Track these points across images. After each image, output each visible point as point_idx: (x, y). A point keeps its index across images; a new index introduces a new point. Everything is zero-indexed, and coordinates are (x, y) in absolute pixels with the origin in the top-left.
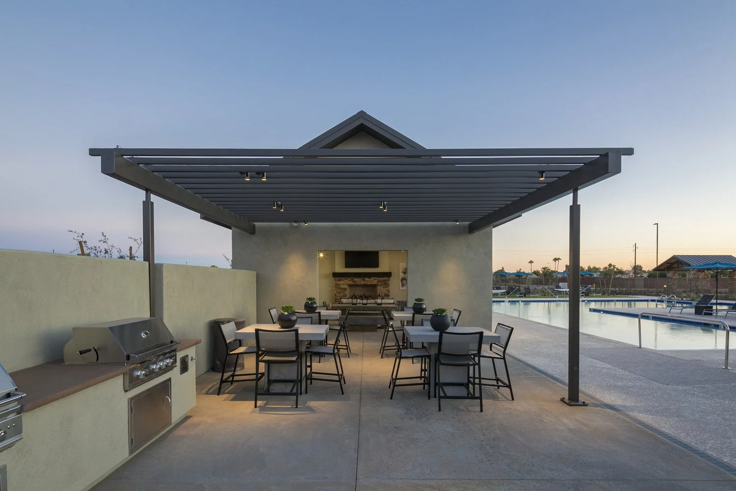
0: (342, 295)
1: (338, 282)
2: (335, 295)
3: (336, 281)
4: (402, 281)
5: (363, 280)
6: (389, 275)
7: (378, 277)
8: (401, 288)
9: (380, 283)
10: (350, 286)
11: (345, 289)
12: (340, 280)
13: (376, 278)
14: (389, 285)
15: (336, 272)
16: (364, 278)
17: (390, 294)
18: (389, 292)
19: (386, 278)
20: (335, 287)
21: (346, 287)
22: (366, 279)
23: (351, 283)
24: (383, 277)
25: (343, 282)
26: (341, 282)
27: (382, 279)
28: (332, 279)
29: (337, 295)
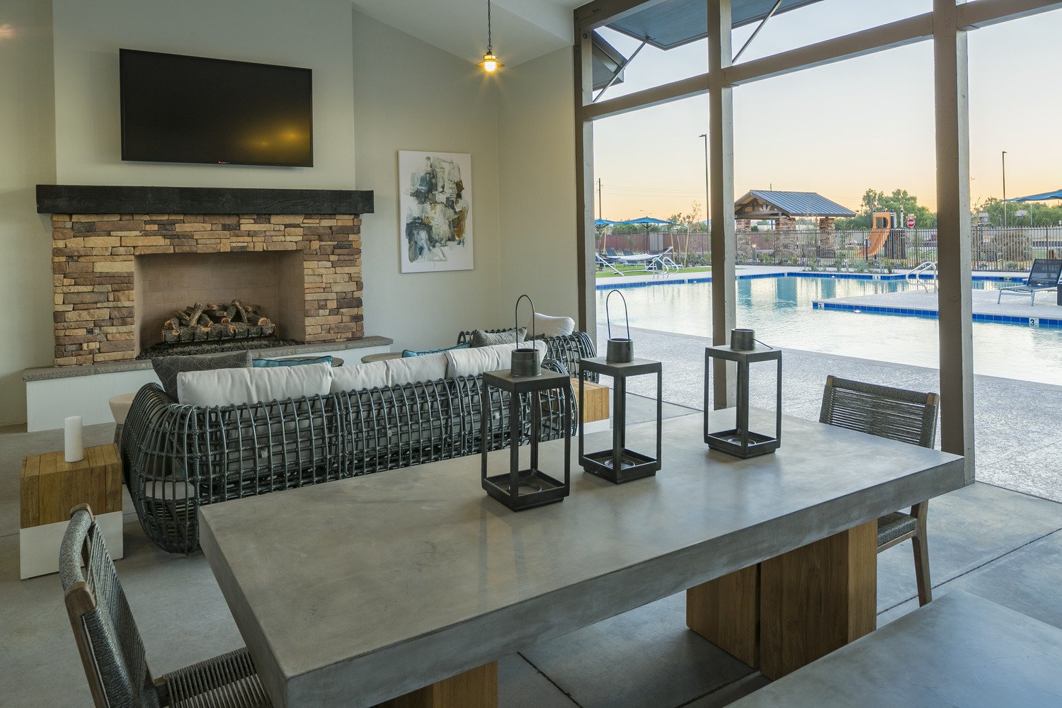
0: (105, 314)
1: (76, 244)
2: (58, 317)
3: (57, 232)
4: (410, 235)
5: (225, 227)
6: (359, 202)
7: (308, 215)
8: (407, 266)
9: (316, 245)
10: (146, 260)
11: (121, 283)
12: (90, 230)
13: (298, 220)
14: (359, 252)
15: (61, 181)
16: (231, 221)
17: (365, 295)
18: (360, 286)
19: (345, 220)
20: (57, 269)
21: (127, 266)
22: (247, 225)
23: (159, 244)
24: (332, 214)
25: (112, 241)
26: (96, 242)
27: (326, 223)
28: (40, 224)
29: (72, 316)
